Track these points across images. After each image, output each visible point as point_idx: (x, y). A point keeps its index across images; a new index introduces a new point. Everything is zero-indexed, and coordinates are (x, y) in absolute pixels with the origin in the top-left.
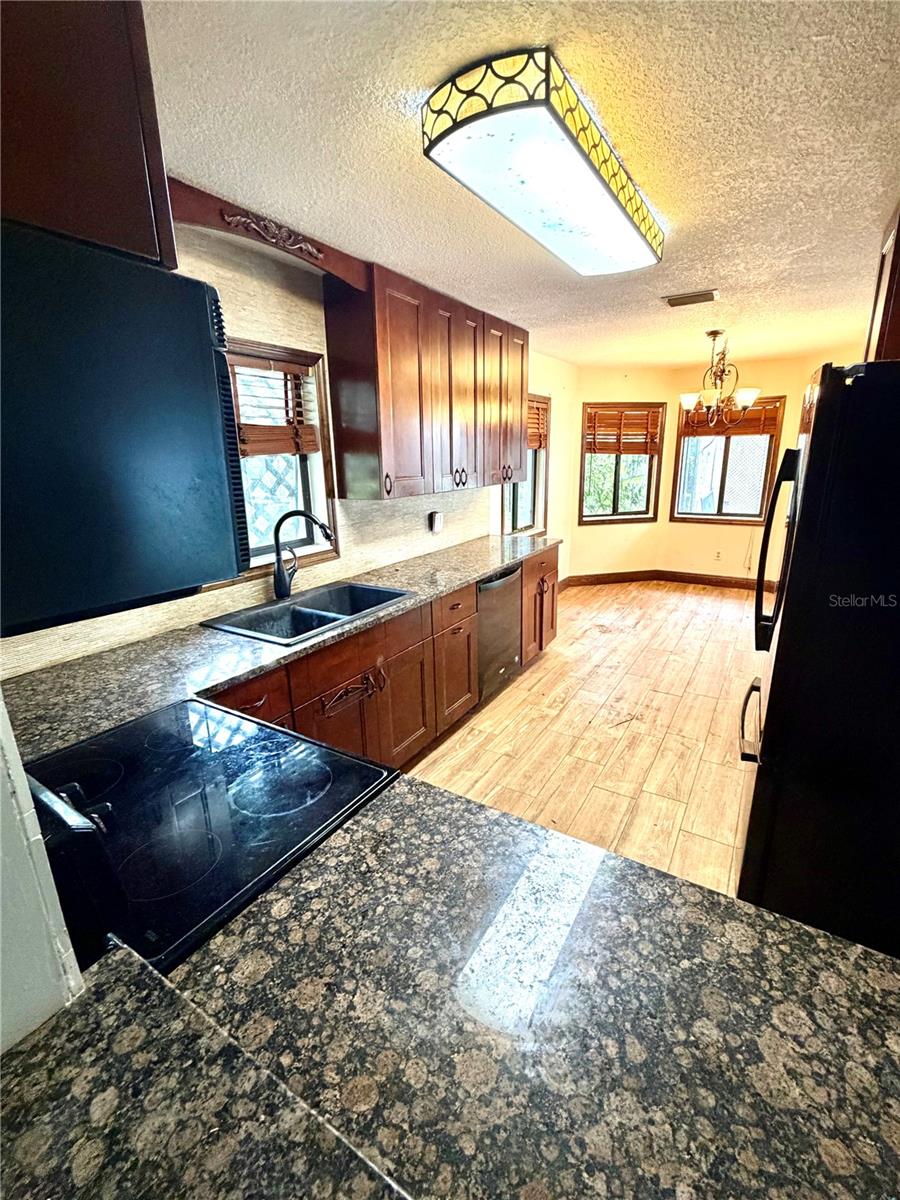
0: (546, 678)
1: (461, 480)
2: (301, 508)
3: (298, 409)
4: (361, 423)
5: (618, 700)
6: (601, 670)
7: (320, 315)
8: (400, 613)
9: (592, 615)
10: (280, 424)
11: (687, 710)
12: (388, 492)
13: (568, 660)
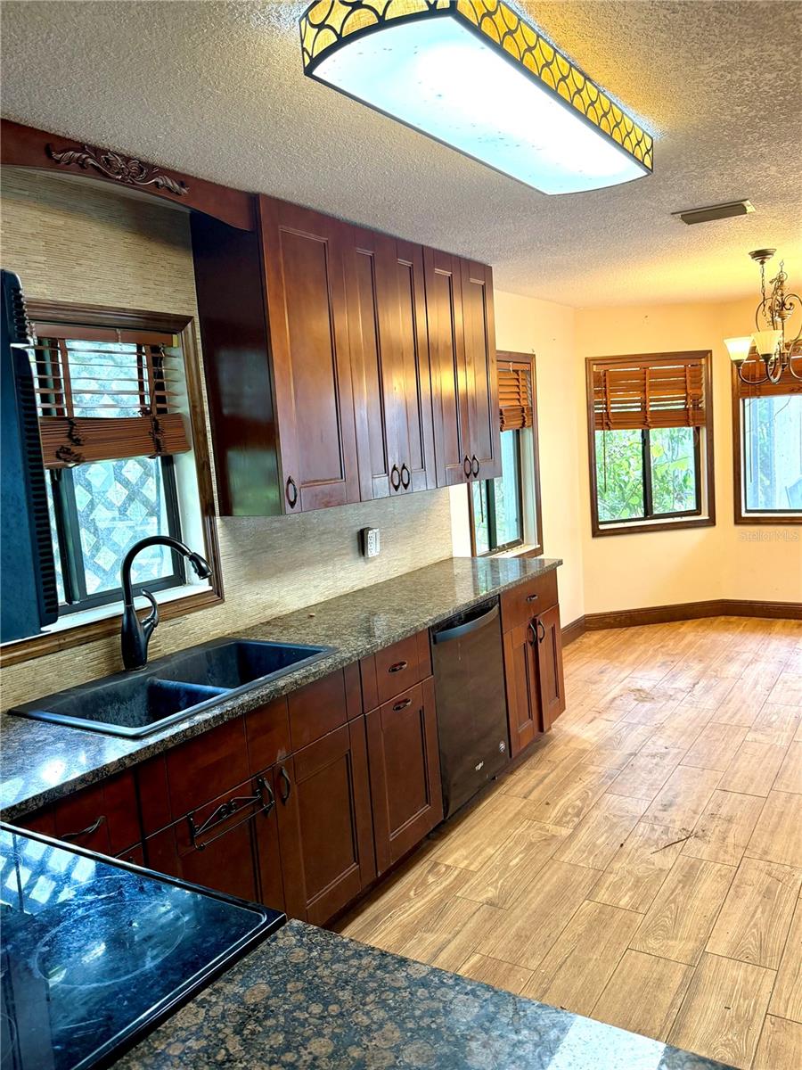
0: (551, 776)
1: (401, 480)
2: (165, 533)
3: (158, 393)
4: (250, 408)
5: (665, 807)
6: (642, 761)
7: (187, 263)
8: (312, 679)
9: (623, 675)
10: (132, 415)
11: (774, 819)
12: (292, 504)
13: (587, 746)
